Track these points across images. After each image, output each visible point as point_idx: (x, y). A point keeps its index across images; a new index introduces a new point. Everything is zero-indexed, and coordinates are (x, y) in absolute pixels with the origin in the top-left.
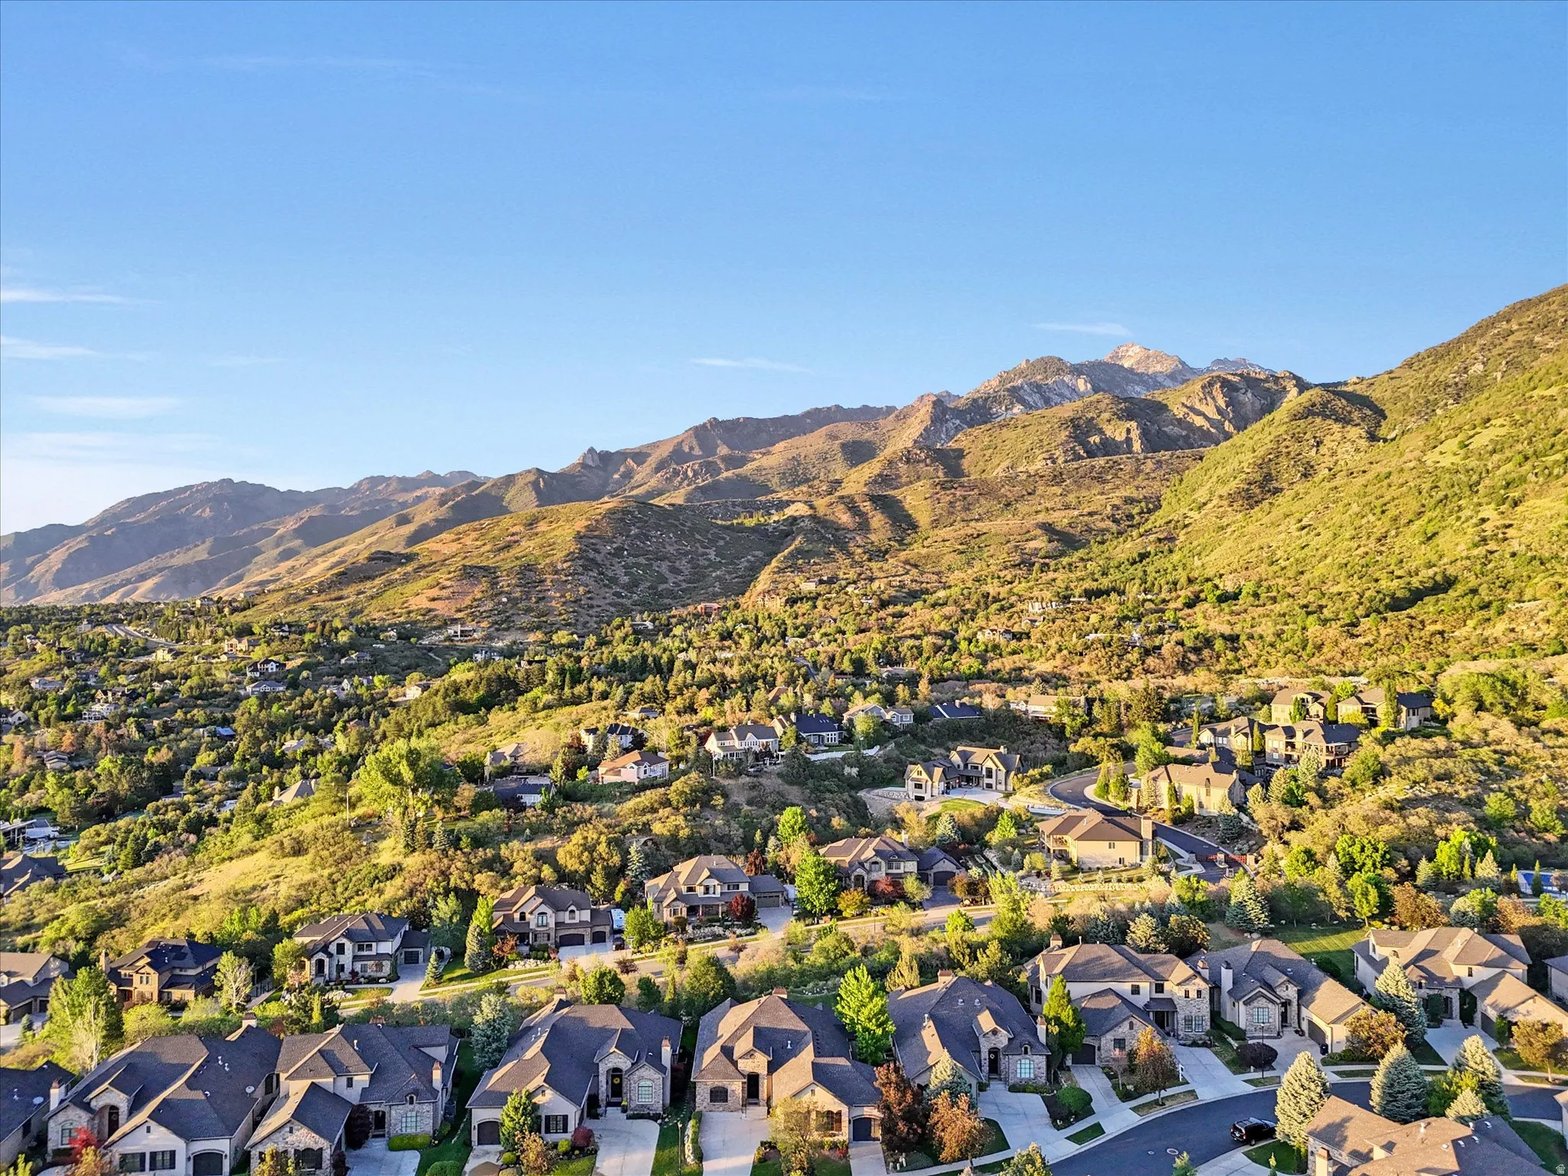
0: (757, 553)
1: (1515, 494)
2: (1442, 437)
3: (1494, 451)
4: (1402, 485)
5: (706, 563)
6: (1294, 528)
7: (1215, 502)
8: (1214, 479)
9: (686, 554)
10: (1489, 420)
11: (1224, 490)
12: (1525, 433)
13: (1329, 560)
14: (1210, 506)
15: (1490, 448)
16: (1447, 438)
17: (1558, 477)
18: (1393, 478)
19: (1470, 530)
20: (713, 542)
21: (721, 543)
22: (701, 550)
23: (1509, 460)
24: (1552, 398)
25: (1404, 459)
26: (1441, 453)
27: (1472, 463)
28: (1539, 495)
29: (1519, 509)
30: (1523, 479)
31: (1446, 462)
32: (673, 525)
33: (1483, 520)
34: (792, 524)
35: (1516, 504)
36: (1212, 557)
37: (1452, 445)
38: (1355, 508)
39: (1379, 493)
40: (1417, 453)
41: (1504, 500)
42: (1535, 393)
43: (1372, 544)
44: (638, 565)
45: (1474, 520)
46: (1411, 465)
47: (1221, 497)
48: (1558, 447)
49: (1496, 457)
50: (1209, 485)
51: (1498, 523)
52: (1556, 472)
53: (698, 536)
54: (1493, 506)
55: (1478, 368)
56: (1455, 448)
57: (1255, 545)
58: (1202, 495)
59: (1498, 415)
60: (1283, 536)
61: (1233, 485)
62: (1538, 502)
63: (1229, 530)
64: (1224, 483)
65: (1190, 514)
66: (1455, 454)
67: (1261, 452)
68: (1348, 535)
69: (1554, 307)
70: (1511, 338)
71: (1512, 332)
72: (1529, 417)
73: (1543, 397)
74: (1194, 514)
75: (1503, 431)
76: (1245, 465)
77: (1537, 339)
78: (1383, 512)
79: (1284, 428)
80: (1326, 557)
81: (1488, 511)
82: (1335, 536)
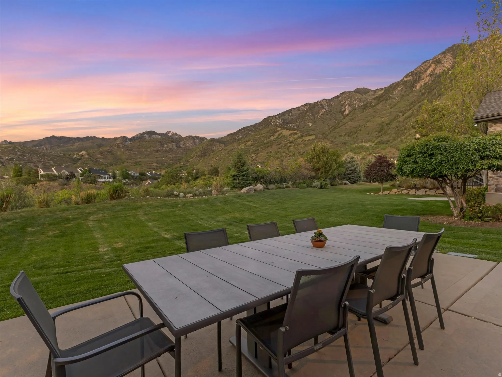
0: (69, 163)
2: (241, 143)
3: (251, 146)
5: (49, 165)
6: (215, 160)
7: (195, 157)
9: (41, 162)
10: (249, 141)
12: (256, 142)
17: (264, 149)
18: (234, 150)
19: (250, 158)
20: (52, 159)
21: (55, 160)
22: (47, 161)
23: (255, 147)
24: (259, 137)
25: (235, 147)
26: (241, 146)
27: (248, 147)
28: (262, 152)
29: (258, 155)
30: (258, 150)
31: (243, 147)
32: (36, 154)
33: (253, 157)
34: (81, 157)
35: (258, 154)
36: (198, 166)
37: (244, 144)
38: (227, 155)
39: (231, 153)
42: (256, 137)
44: (21, 164)
45: (251, 157)
46: (236, 148)
47: (197, 156)
48: (263, 145)
50: (193, 154)
51: (255, 157)
52: (264, 148)
53: (46, 157)
55: (241, 137)
57: (207, 163)
58: (192, 156)
60: (213, 161)
61: (199, 153)
63: (201, 161)
65: (190, 159)
67: (204, 147)
69: (252, 127)
70: (246, 132)
71: (246, 131)
74: (191, 159)
75: (252, 142)
76: (201, 150)
77: (250, 132)
79: (208, 143)
80: (223, 165)
81: (253, 155)
82: (224, 161)
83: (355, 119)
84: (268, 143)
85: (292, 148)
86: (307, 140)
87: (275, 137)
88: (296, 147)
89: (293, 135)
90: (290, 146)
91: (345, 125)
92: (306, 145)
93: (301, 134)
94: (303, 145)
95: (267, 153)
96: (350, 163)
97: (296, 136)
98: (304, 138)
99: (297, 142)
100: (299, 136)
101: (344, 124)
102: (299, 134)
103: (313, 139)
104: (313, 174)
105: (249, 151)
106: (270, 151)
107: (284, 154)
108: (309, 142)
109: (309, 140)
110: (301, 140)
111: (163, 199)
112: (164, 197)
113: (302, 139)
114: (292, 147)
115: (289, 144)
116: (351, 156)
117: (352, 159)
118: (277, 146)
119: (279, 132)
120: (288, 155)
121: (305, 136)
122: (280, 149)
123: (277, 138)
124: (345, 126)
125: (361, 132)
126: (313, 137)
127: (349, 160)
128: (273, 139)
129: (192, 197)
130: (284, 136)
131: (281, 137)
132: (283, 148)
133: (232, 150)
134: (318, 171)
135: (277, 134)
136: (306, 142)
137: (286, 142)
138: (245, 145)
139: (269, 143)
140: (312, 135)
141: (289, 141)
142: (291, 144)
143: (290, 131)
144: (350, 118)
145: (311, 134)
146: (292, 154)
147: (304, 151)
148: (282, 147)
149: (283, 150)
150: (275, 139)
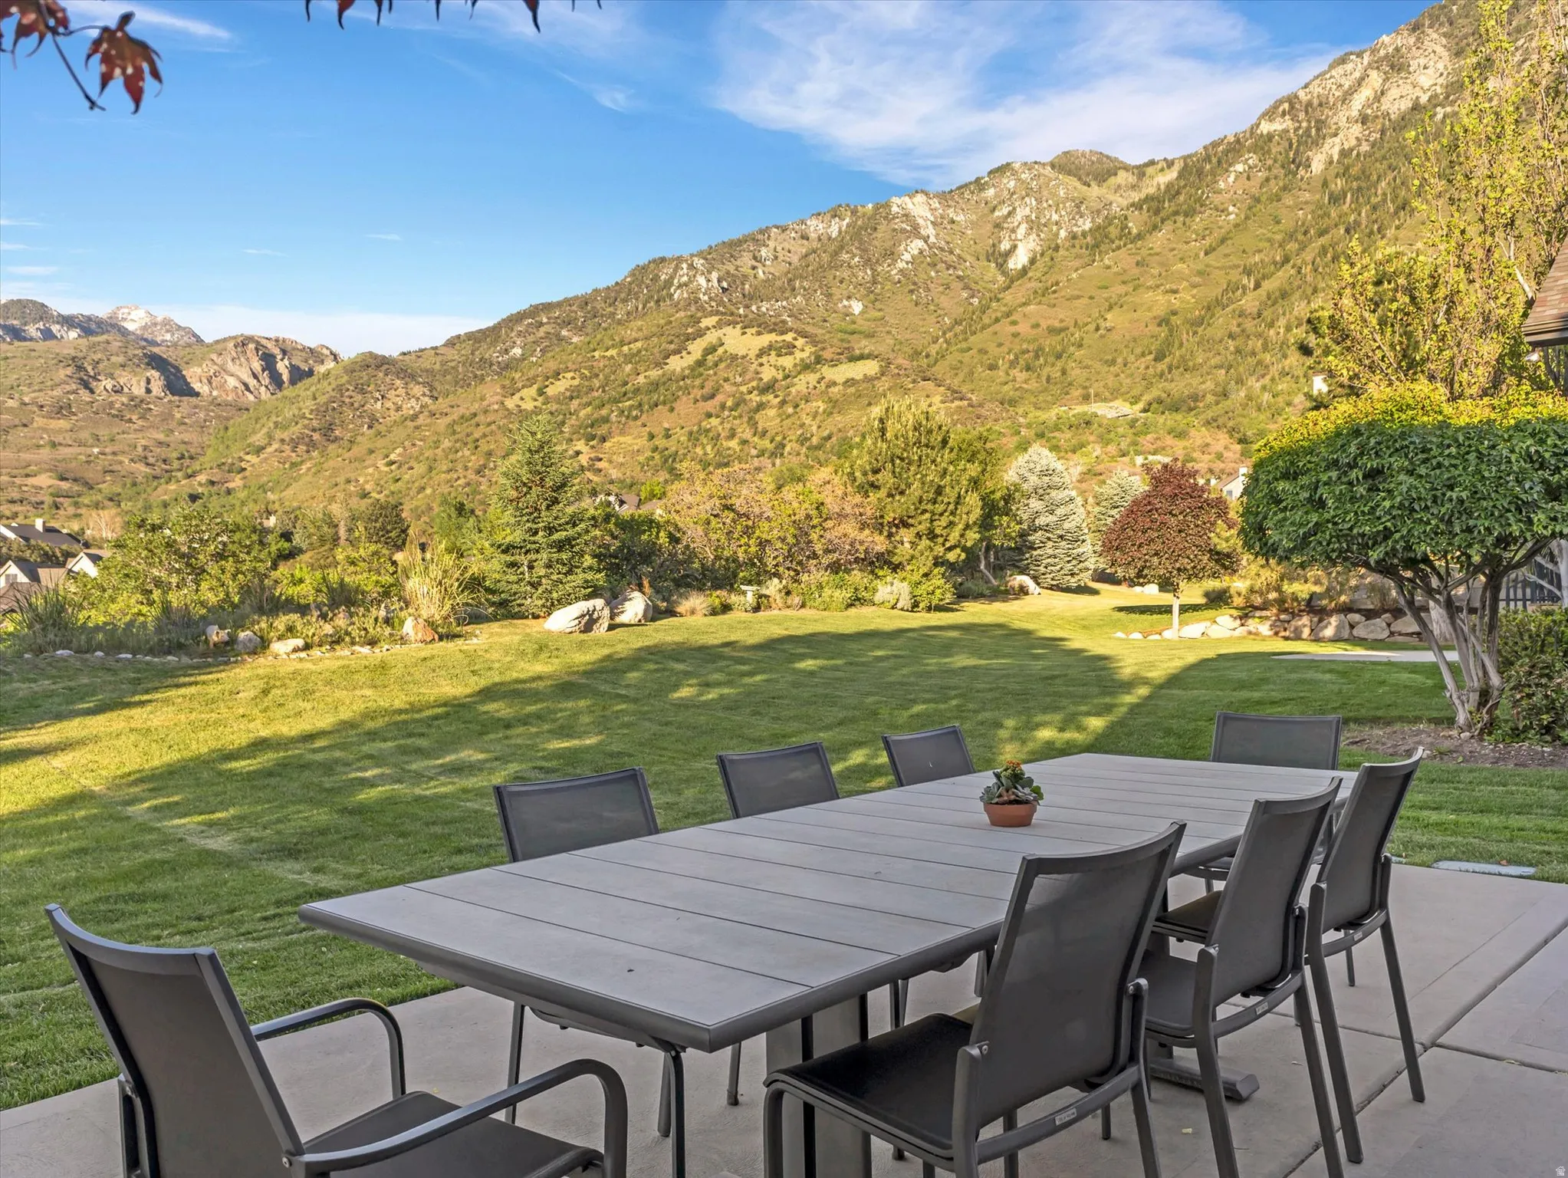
1: (602, 430)
2: (519, 385)
3: (572, 398)
4: (489, 424)
6: (381, 463)
7: (275, 446)
8: (272, 425)
10: (559, 374)
11: (286, 435)
12: (596, 383)
13: (429, 491)
14: (269, 450)
15: (568, 394)
16: (523, 387)
17: (636, 418)
18: (481, 418)
23: (589, 404)
24: (612, 357)
25: (485, 403)
26: (522, 399)
27: (554, 407)
28: (622, 433)
29: (607, 444)
30: (606, 420)
31: (529, 406)
33: (578, 453)
35: (604, 440)
36: (291, 493)
37: (532, 391)
38: (447, 443)
39: (469, 430)
40: (498, 398)
41: (593, 437)
42: (597, 354)
43: (472, 476)
45: (571, 452)
46: (496, 407)
47: (282, 441)
48: (630, 395)
49: (575, 403)
50: (265, 430)
51: (592, 456)
52: (634, 413)
54: (583, 441)
55: (517, 351)
56: (535, 395)
57: (341, 480)
58: (258, 439)
59: (567, 370)
60: (371, 470)
61: (295, 430)
62: (622, 439)
63: (304, 467)
64: (285, 428)
65: (248, 457)
66: (536, 400)
67: (322, 399)
68: (445, 468)
69: (574, 308)
70: (542, 329)
71: (541, 324)
72: (596, 371)
73: (604, 357)
74: (253, 459)
75: (576, 382)
76: (307, 412)
77: (564, 333)
78: (476, 448)
79: (346, 378)
80: (424, 488)
81: (580, 445)
82: (431, 469)
83: (1055, 292)
84: (655, 386)
85: (769, 418)
86: (840, 379)
87: (689, 360)
88: (790, 410)
89: (773, 353)
90: (761, 406)
91: (1012, 318)
92: (835, 406)
93: (813, 349)
94: (820, 403)
95: (652, 437)
96: (1040, 493)
97: (787, 362)
98: (829, 373)
99: (793, 390)
100: (802, 360)
101: (1008, 315)
102: (803, 350)
103: (867, 379)
104: (880, 544)
105: (563, 423)
106: (666, 425)
107: (733, 444)
108: (852, 390)
109: (850, 382)
110: (812, 378)
111: (148, 663)
112: (151, 652)
113: (818, 375)
114: (772, 412)
115: (755, 398)
116: (1044, 462)
117: (1046, 479)
118: (701, 404)
119: (711, 337)
120: (754, 452)
121: (834, 363)
122: (714, 421)
123: (700, 363)
124: (1014, 323)
125: (1079, 354)
126: (871, 367)
127: (1033, 479)
128: (678, 369)
129: (303, 655)
130: (734, 358)
131: (721, 360)
132: (726, 413)
133: (475, 415)
134: (903, 531)
135: (696, 348)
136: (835, 390)
137: (744, 389)
138: (541, 392)
139: (662, 390)
140: (861, 357)
141: (754, 384)
142: (764, 399)
143: (759, 333)
144: (1034, 284)
145: (857, 352)
146: (770, 446)
147: (826, 434)
148: (723, 407)
149: (727, 426)
150: (687, 372)
